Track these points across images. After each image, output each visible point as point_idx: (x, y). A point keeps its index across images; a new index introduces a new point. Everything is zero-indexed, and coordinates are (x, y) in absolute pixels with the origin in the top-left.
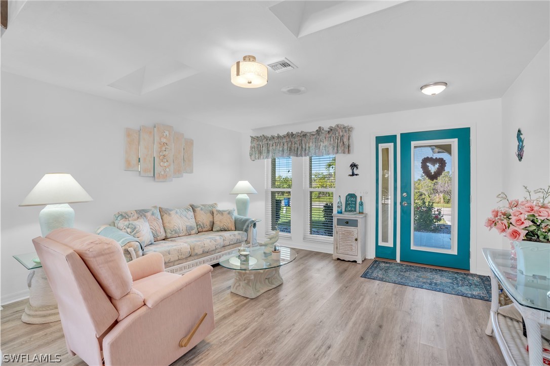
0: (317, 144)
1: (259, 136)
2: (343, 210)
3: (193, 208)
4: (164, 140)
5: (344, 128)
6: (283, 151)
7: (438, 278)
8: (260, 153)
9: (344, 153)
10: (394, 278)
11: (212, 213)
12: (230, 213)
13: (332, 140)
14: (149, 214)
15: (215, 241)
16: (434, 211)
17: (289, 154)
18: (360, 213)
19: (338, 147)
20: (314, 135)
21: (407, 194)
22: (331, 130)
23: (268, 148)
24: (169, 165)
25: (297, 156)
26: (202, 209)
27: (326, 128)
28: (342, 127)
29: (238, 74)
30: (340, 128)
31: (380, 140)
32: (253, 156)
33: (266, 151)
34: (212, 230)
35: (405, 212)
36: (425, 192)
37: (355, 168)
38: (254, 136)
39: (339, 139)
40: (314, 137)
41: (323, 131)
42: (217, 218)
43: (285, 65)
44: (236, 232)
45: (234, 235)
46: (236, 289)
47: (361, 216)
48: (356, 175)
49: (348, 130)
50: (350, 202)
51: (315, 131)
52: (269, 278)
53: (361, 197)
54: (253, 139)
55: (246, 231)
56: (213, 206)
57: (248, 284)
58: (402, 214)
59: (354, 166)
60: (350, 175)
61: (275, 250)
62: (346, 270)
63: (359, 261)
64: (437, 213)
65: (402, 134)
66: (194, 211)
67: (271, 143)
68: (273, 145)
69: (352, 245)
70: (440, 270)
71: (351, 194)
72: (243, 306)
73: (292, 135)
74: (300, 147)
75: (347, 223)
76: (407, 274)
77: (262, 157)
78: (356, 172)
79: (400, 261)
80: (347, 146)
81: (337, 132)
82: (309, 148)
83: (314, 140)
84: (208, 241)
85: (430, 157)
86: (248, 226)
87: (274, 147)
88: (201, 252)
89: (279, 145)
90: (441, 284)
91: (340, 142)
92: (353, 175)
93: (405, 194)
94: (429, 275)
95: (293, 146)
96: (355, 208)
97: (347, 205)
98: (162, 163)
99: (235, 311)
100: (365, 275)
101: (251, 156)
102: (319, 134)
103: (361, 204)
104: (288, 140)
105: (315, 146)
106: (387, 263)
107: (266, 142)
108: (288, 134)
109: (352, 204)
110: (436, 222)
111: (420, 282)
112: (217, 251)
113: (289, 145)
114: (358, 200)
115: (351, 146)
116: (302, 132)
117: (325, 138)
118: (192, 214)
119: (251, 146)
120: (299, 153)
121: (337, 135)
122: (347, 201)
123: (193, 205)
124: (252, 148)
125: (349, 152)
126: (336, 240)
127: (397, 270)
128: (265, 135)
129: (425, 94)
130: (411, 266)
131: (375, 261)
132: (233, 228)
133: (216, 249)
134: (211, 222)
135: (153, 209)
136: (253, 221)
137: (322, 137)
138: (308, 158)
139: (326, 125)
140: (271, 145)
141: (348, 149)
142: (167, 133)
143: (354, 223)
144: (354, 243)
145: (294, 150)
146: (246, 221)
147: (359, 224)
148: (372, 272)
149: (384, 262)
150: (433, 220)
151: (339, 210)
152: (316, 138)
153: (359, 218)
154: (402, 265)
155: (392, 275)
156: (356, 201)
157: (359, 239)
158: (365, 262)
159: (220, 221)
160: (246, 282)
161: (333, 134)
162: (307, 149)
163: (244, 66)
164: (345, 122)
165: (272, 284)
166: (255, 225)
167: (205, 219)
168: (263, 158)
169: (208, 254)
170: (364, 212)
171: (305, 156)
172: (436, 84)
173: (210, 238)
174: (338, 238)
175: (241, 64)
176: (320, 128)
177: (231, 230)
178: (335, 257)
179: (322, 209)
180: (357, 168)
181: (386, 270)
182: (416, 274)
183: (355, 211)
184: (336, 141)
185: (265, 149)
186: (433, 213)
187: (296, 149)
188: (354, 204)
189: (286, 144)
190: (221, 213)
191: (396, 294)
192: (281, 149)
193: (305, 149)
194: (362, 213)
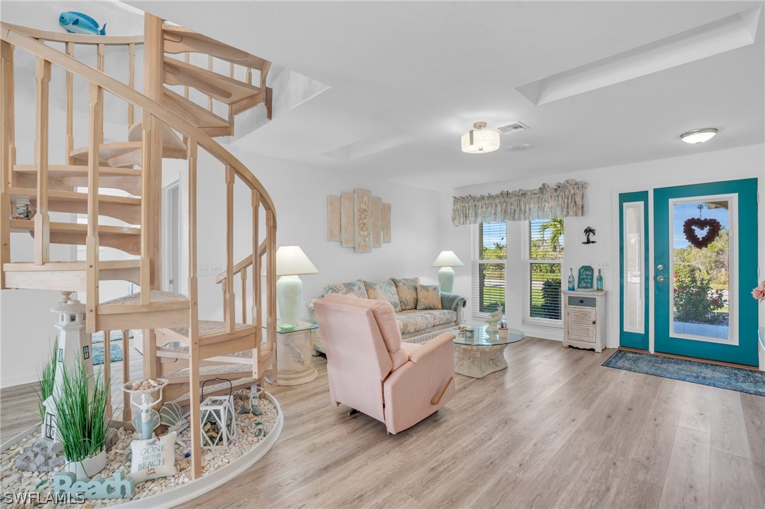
0: (540, 204)
1: (464, 196)
2: (576, 287)
3: (395, 282)
4: (363, 206)
5: (576, 184)
6: (495, 214)
7: (708, 373)
8: (466, 217)
9: (576, 215)
10: (646, 369)
11: (416, 289)
12: (435, 289)
13: (560, 199)
14: (356, 288)
15: (426, 319)
16: (711, 294)
17: (504, 218)
18: (598, 290)
19: (568, 208)
20: (536, 194)
21: (664, 266)
22: (559, 188)
23: (475, 211)
24: (369, 234)
25: (514, 220)
26: (404, 284)
27: (553, 184)
28: (573, 183)
29: (472, 143)
30: (571, 185)
31: (625, 198)
32: (456, 222)
33: (474, 214)
34: (416, 308)
35: (662, 289)
36: (700, 266)
37: (591, 234)
38: (457, 197)
39: (570, 198)
40: (536, 196)
41: (548, 189)
42: (421, 295)
43: (516, 127)
44: (446, 311)
45: (444, 314)
46: (459, 368)
47: (600, 293)
48: (593, 242)
49: (581, 186)
50: (584, 276)
51: (538, 188)
52: (493, 360)
53: (600, 270)
54: (456, 200)
55: (455, 309)
56: (415, 280)
57: (473, 362)
58: (657, 292)
59: (589, 231)
60: (584, 243)
61: (502, 327)
62: (581, 358)
63: (599, 349)
64: (715, 296)
65: (656, 190)
66: (397, 286)
67: (479, 204)
68: (482, 207)
69: (588, 329)
70: (712, 365)
71: (586, 267)
72: (471, 384)
73: (508, 194)
74: (518, 210)
75: (581, 301)
76: (664, 366)
77: (468, 222)
78: (592, 238)
79: (655, 351)
80: (580, 207)
81: (566, 190)
82: (530, 209)
83: (536, 200)
84: (420, 318)
85: (696, 218)
86: (457, 304)
87: (484, 209)
88: (413, 331)
89: (490, 206)
90: (712, 378)
91: (571, 202)
92: (588, 242)
93: (660, 266)
94: (695, 368)
95: (509, 207)
96: (592, 283)
97: (580, 280)
98: (362, 232)
99: (465, 388)
100: (607, 364)
101: (453, 220)
102: (542, 193)
103: (600, 279)
104: (502, 200)
105: (538, 207)
106: (635, 353)
107: (474, 204)
108: (502, 194)
109: (587, 279)
110: (714, 309)
111: (682, 374)
112: (427, 331)
113: (504, 207)
114: (596, 275)
115: (585, 206)
116: (520, 190)
117: (551, 197)
118: (395, 289)
119: (453, 209)
120: (517, 216)
121: (567, 193)
122: (580, 275)
123: (395, 279)
124: (455, 211)
125: (583, 214)
126: (566, 323)
127: (650, 361)
128: (472, 195)
129: (686, 143)
130: (670, 358)
131: (620, 351)
132: (440, 306)
133: (427, 328)
134: (414, 298)
135: (359, 283)
136: (463, 299)
137: (547, 196)
138: (527, 222)
139: (552, 181)
140: (480, 207)
141: (582, 210)
142: (366, 198)
143: (591, 302)
144: (591, 327)
145: (511, 213)
146: (454, 298)
147: (598, 304)
148: (617, 362)
149: (632, 352)
150: (709, 306)
151: (571, 286)
152: (538, 198)
153: (599, 298)
154: (657, 356)
155: (643, 365)
156: (592, 276)
157: (598, 323)
158: (606, 351)
159: (426, 299)
160: (470, 360)
161: (561, 191)
162: (527, 211)
163: (477, 133)
164: (578, 176)
165: (497, 366)
166: (464, 303)
167: (409, 296)
168: (470, 223)
169: (418, 333)
170: (604, 289)
171: (525, 219)
172: (701, 131)
173: (420, 316)
174: (570, 320)
175: (474, 133)
176: (544, 185)
177: (437, 309)
178: (566, 344)
179: (541, 288)
180: (594, 234)
181: (635, 361)
182: (677, 367)
183: (592, 287)
184: (566, 200)
185: (471, 212)
186: (710, 295)
187: (512, 211)
188: (590, 279)
189: (499, 205)
190: (426, 288)
191: (648, 384)
192: (493, 212)
193: (525, 212)
194: (602, 290)
